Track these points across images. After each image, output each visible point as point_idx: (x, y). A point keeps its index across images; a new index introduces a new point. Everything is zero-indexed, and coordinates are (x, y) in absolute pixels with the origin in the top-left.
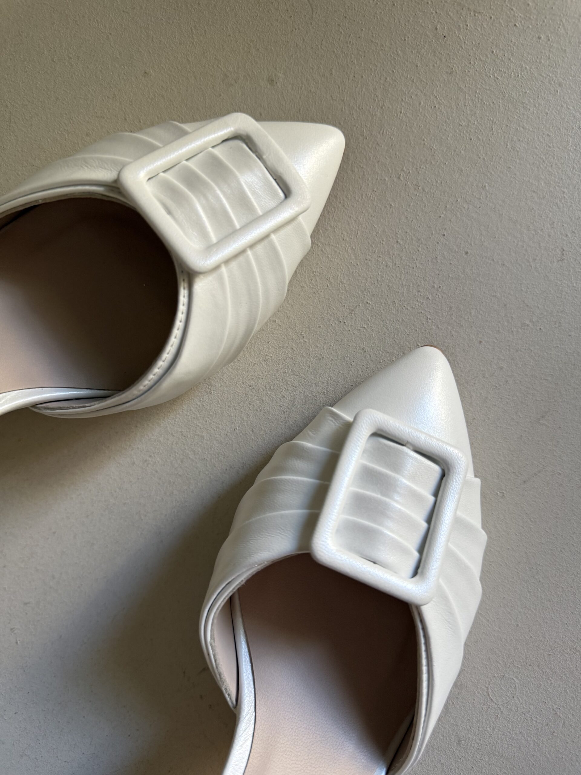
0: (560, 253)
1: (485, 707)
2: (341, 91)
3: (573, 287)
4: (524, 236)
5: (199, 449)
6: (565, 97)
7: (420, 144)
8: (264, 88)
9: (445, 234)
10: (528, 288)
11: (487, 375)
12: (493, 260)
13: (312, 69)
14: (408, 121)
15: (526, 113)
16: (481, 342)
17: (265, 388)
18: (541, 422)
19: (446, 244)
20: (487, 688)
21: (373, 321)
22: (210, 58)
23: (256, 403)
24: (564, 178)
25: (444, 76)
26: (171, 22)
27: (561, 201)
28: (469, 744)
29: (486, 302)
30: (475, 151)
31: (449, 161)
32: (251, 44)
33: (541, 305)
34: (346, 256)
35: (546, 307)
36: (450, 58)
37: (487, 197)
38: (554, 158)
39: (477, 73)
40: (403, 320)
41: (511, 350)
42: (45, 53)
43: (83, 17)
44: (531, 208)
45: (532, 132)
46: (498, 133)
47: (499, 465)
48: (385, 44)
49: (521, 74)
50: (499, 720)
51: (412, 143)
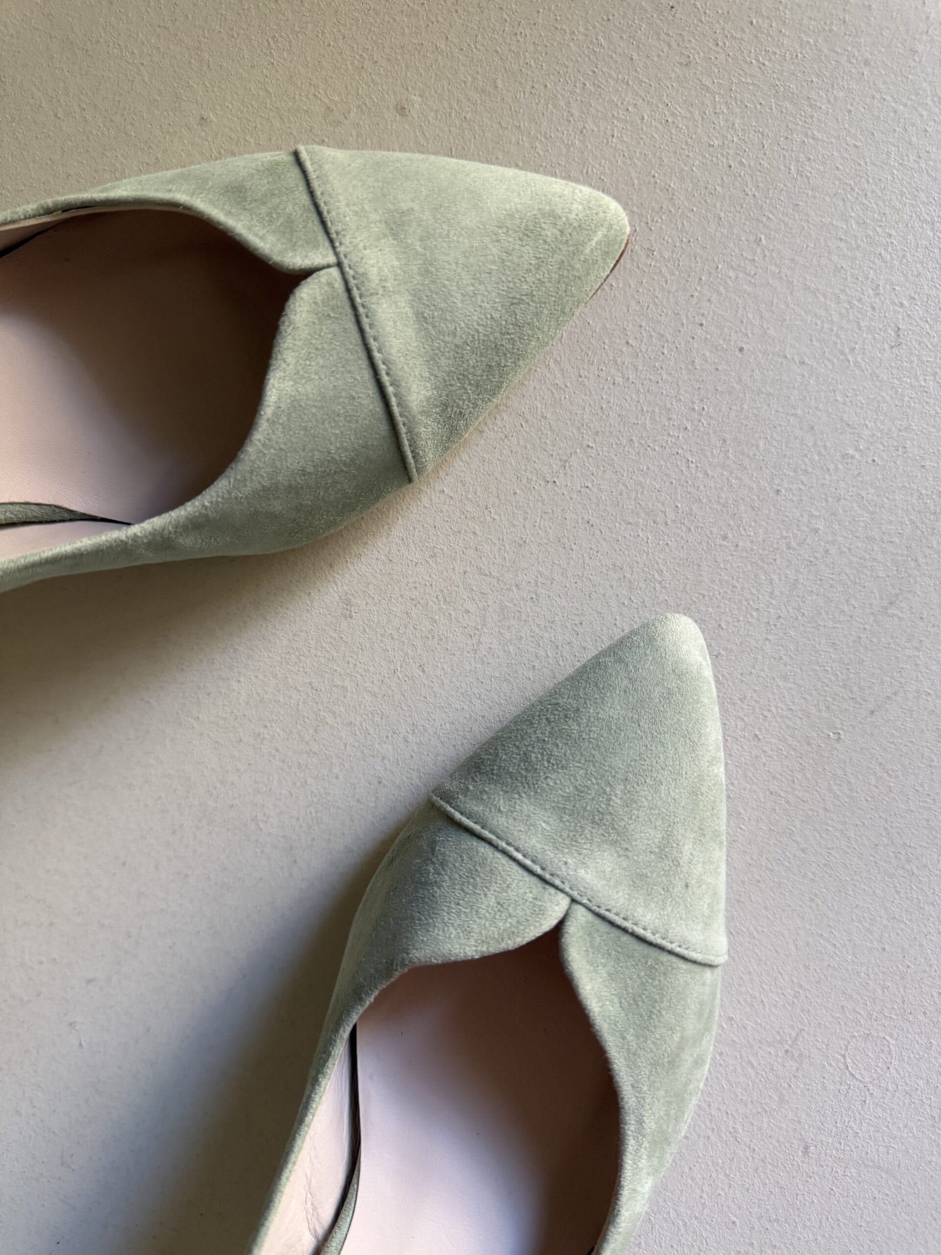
0: (893, 334)
1: (844, 1088)
2: (514, 113)
3: (921, 386)
4: (833, 313)
5: (342, 709)
6: (877, 83)
7: (649, 183)
8: (392, 121)
9: (704, 323)
10: (847, 397)
11: (793, 544)
12: (786, 357)
13: (465, 82)
14: (625, 149)
15: (815, 115)
16: (778, 492)
17: (436, 600)
18: (889, 611)
19: (706, 338)
20: (844, 1056)
21: (600, 474)
22: (302, 83)
23: (425, 627)
24: (887, 212)
25: (678, 70)
26: (235, 35)
27: (886, 250)
28: (823, 1152)
29: (780, 425)
30: (738, 185)
31: (699, 205)
32: (364, 55)
33: (870, 421)
34: (548, 375)
35: (879, 425)
36: (683, 40)
37: (765, 256)
38: (868, 182)
39: (730, 60)
40: (648, 469)
41: (830, 499)
42: (44, 105)
43: (98, 42)
44: (839, 266)
45: (827, 143)
46: (773, 151)
47: (826, 688)
48: (577, 29)
49: (801, 53)
50: (869, 1108)
51: (636, 182)
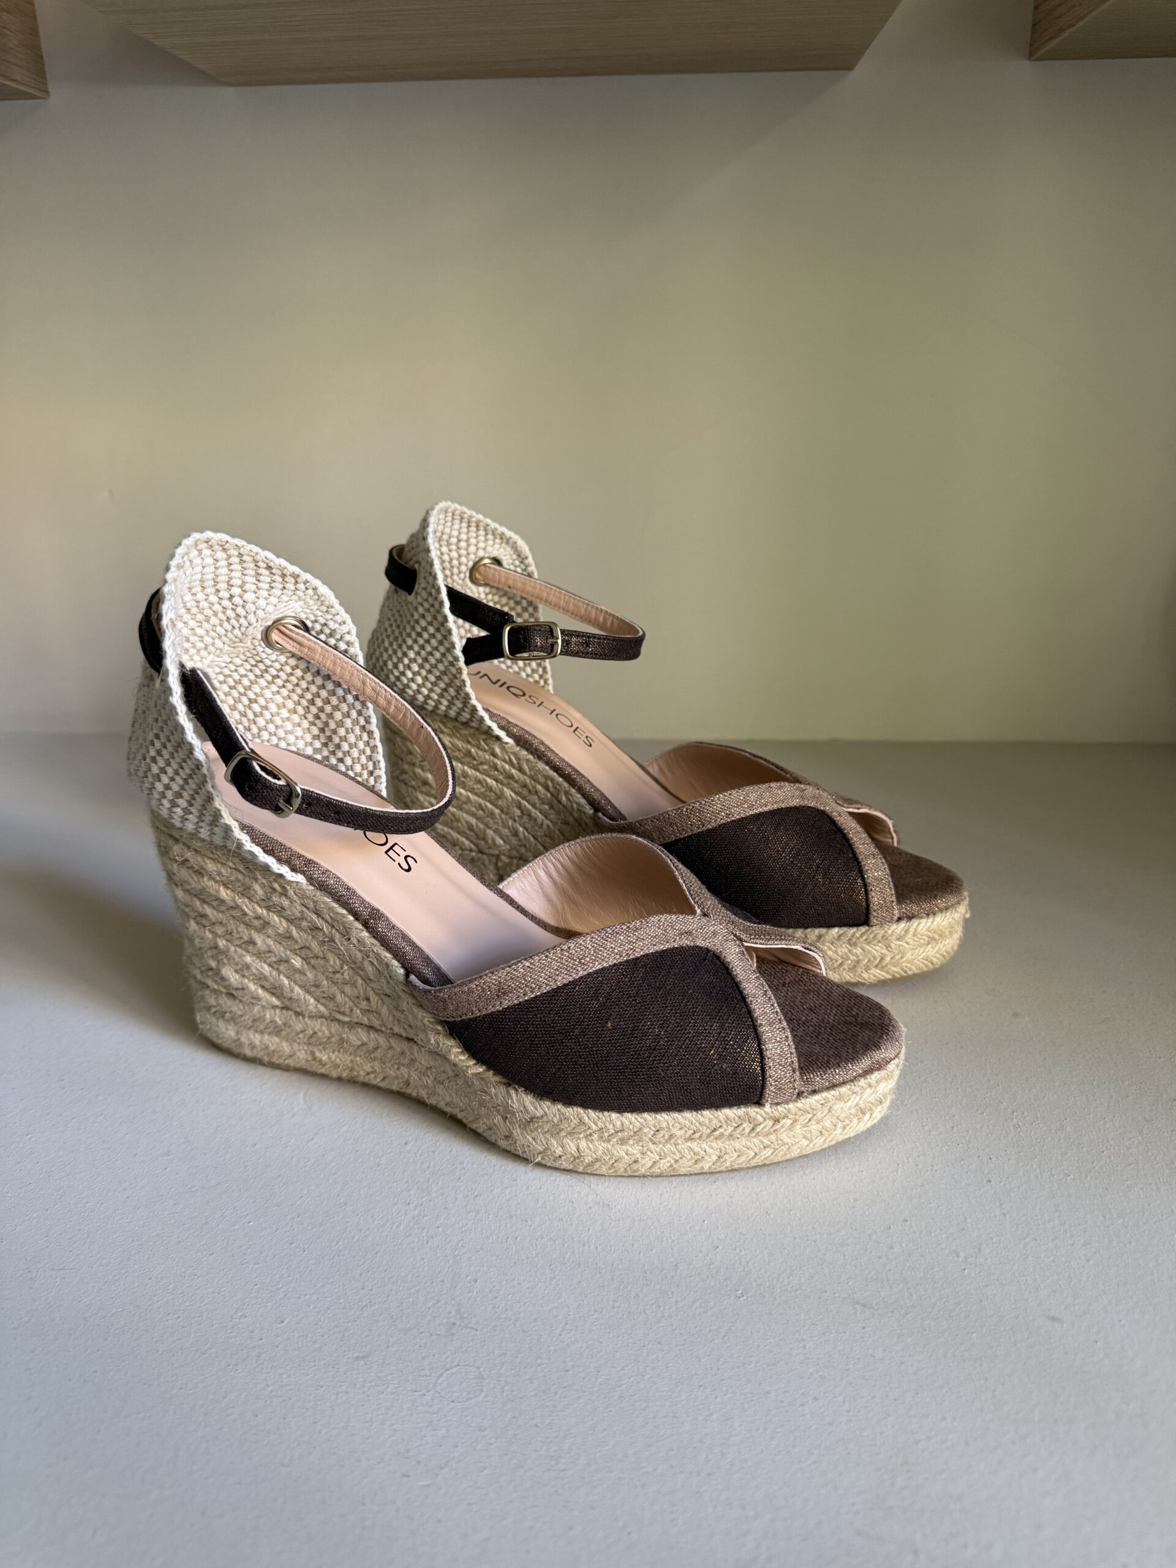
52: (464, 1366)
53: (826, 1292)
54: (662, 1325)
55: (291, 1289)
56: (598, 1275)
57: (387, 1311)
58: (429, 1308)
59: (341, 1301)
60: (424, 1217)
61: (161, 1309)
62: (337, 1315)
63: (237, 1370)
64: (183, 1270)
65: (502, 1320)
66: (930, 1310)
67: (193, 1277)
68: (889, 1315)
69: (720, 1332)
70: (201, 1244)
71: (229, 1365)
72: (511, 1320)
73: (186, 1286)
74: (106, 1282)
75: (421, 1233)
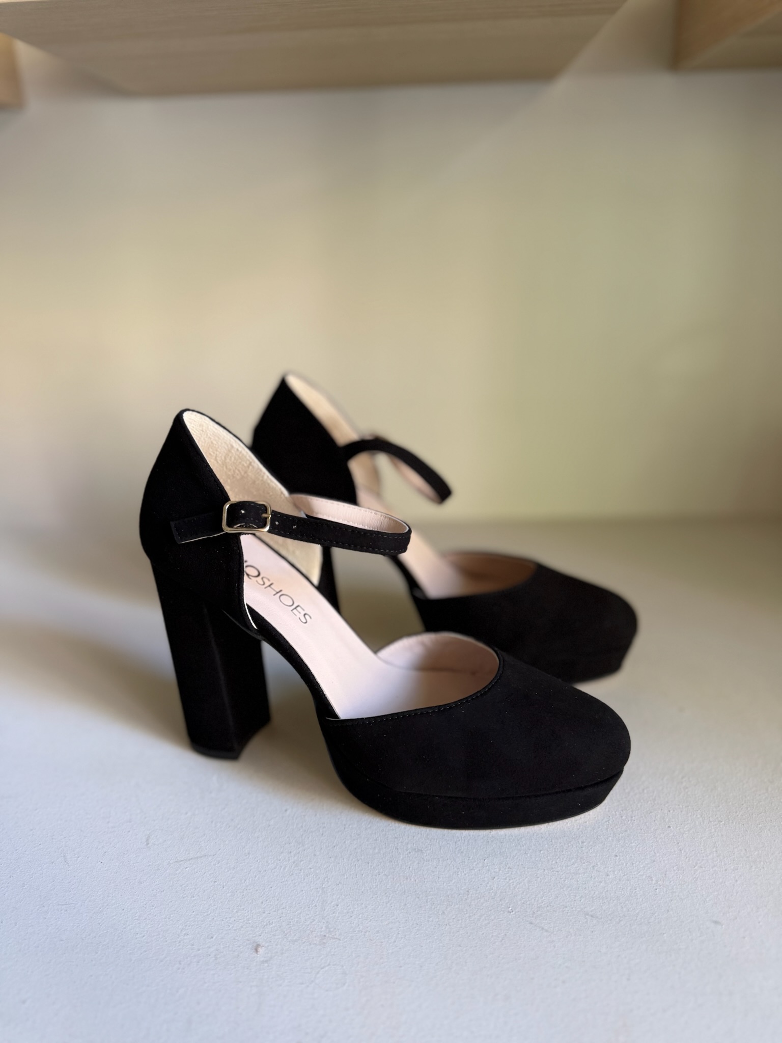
52: (333, 965)
53: (567, 907)
54: (461, 933)
55: (216, 915)
56: (417, 899)
57: (280, 927)
58: (308, 925)
59: (250, 922)
60: (301, 861)
61: (132, 931)
62: (248, 932)
63: (184, 972)
64: (145, 903)
65: (357, 932)
66: (635, 918)
67: (151, 908)
68: (609, 922)
69: (499, 937)
70: (156, 883)
71: (179, 969)
72: (362, 932)
73: (148, 913)
74: (94, 912)
75: (300, 873)
